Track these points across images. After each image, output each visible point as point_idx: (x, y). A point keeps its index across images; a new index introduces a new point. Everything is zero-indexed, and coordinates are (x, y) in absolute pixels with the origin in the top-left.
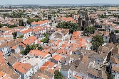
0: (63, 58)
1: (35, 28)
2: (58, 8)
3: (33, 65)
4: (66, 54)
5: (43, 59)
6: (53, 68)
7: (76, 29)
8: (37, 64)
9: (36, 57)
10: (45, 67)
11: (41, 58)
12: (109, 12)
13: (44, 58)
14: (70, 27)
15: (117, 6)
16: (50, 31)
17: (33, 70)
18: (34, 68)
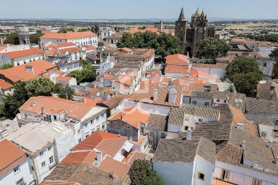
0: (153, 117)
1: (50, 46)
2: (115, 26)
3: (33, 147)
4: (167, 100)
5: (77, 126)
6: (119, 157)
7: (173, 50)
8: (51, 145)
9: (48, 119)
10: (86, 154)
11: (70, 121)
12: (231, 33)
13: (82, 120)
14: (158, 44)
15: (243, 22)
16: (98, 56)
17: (32, 169)
18: (38, 160)
